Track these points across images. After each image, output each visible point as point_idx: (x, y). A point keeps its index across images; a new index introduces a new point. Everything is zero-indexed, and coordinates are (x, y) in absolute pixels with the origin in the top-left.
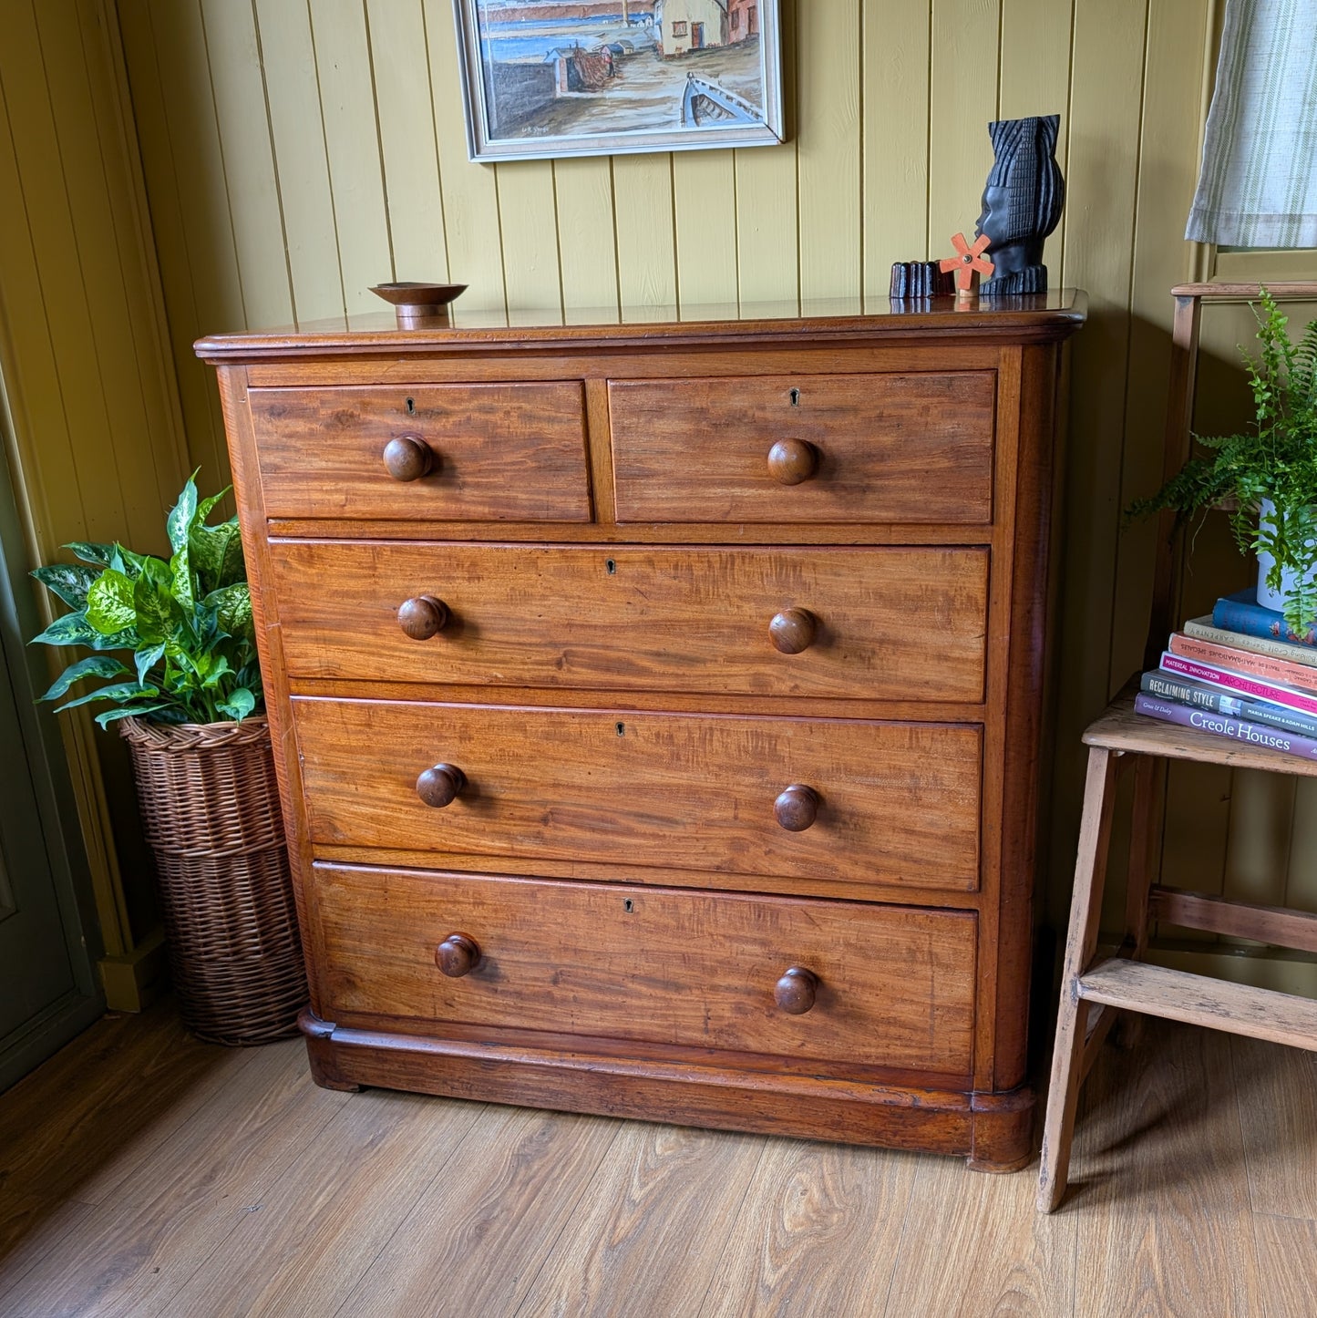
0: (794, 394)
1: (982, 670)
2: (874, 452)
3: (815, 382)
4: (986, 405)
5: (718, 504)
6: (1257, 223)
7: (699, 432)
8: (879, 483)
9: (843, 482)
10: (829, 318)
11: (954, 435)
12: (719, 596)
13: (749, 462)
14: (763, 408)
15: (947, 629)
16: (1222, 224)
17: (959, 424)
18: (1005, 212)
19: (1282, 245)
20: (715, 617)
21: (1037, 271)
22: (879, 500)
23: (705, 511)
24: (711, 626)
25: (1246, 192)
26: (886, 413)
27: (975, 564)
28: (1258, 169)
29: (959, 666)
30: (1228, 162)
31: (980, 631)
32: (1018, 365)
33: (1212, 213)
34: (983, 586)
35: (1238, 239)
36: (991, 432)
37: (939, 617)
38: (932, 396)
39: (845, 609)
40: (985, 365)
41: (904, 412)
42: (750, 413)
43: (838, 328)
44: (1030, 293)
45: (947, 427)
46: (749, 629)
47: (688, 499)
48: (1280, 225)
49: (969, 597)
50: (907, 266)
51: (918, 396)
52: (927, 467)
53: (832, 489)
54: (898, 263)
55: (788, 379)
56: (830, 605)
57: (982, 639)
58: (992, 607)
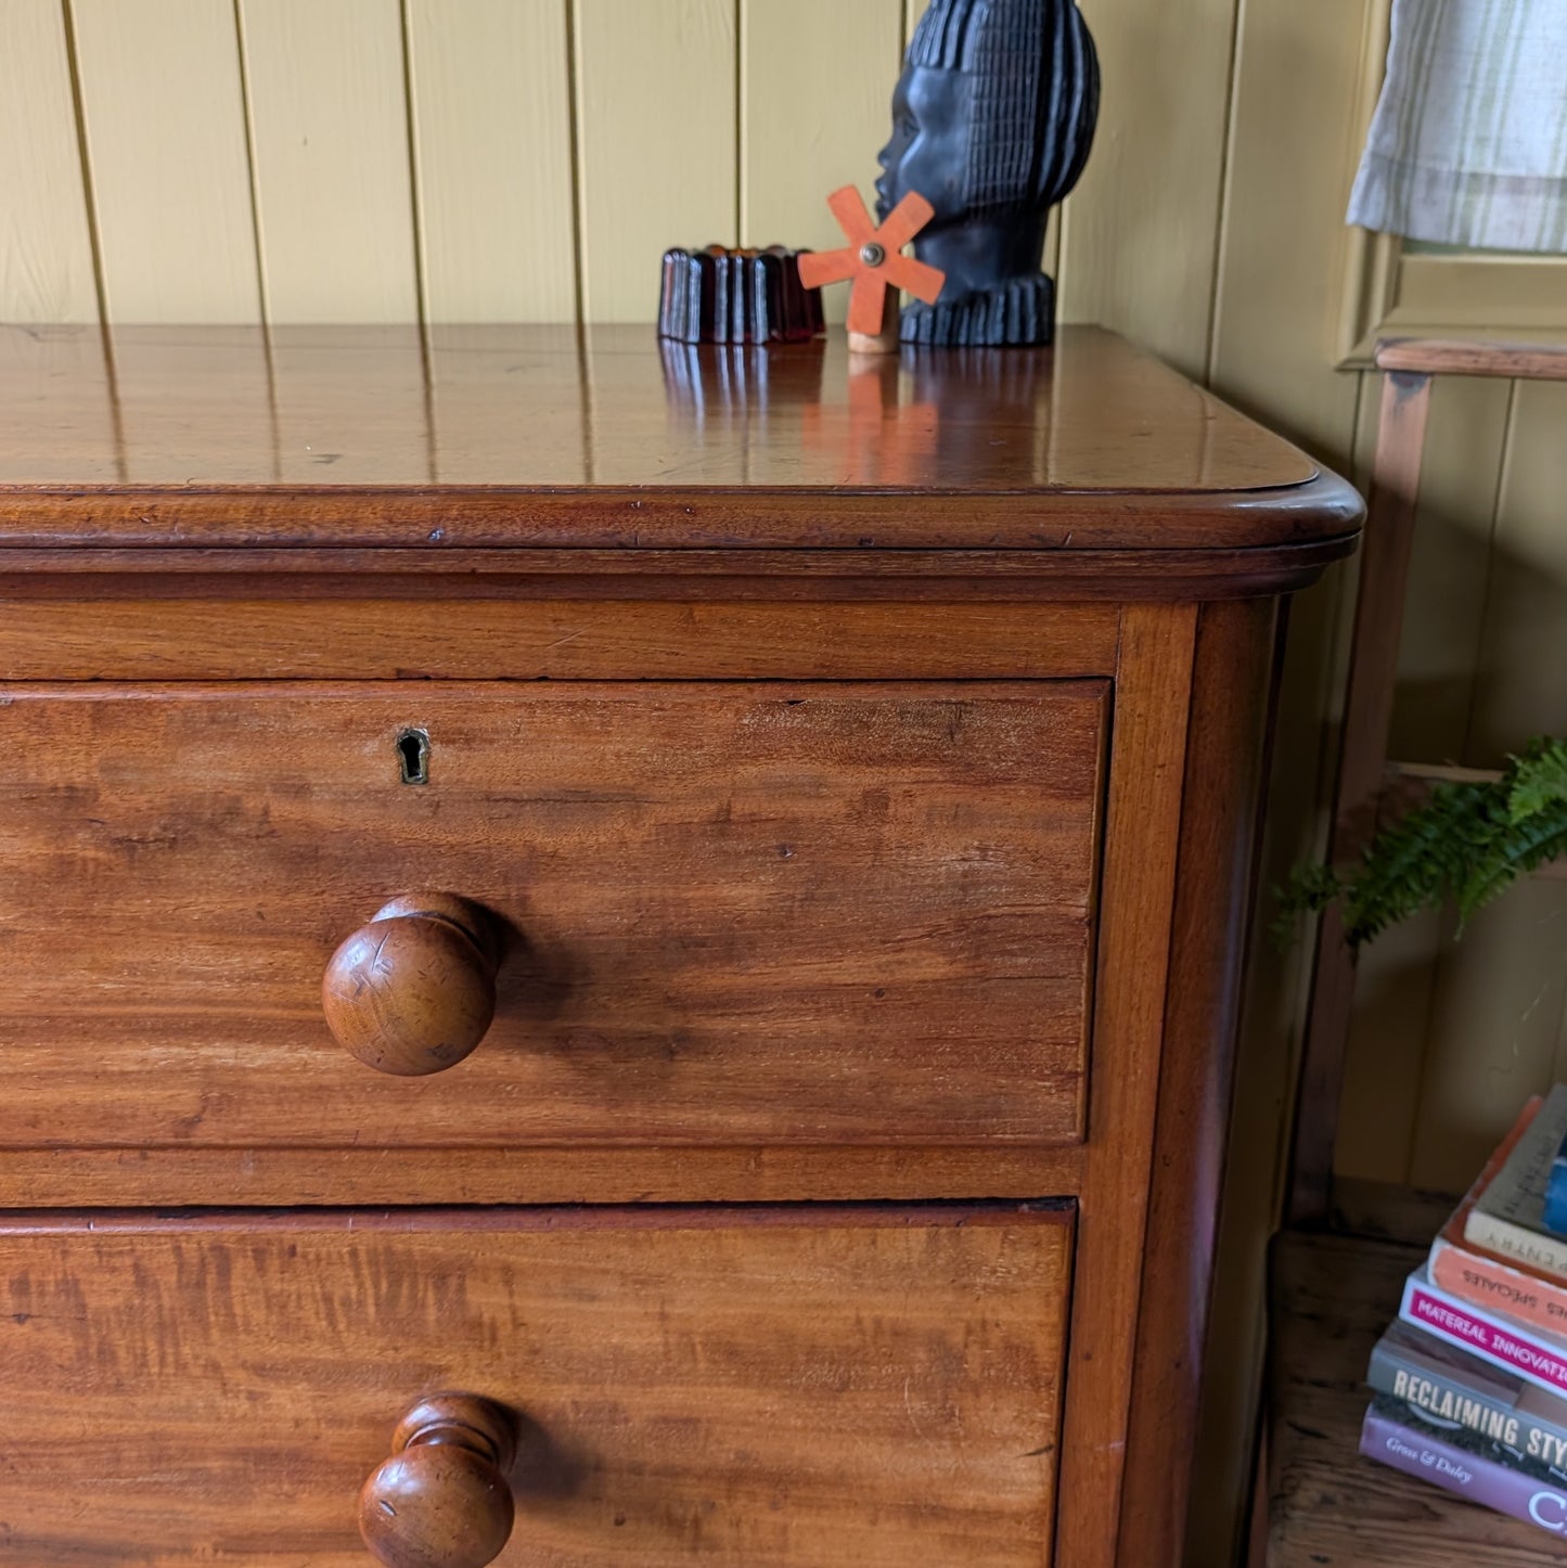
0: (410, 747)
1: (1044, 1539)
2: (700, 931)
3: (484, 708)
4: (1072, 792)
5: (156, 1094)
6: (1491, 193)
7: (64, 869)
8: (721, 1025)
9: (594, 1024)
10: (530, 492)
11: (967, 883)
12: (181, 1366)
13: (259, 960)
14: (301, 791)
15: (940, 1436)
16: (1420, 192)
17: (983, 849)
18: (962, 136)
19: (1544, 246)
20: (179, 1426)
21: (1038, 290)
22: (721, 1077)
23: (109, 1117)
24: (159, 1452)
25: (1466, 121)
26: (740, 808)
27: (1027, 1258)
28: (1493, 72)
29: (974, 1533)
30: (1434, 49)
31: (1040, 1437)
32: (1180, 667)
33: (1402, 165)
34: (1055, 1317)
35: (1450, 228)
36: (1089, 874)
37: (915, 1405)
38: (897, 760)
39: (613, 1392)
40: (1074, 666)
41: (800, 808)
42: (252, 804)
43: (567, 535)
44: (1022, 345)
45: (946, 856)
46: (294, 1456)
47: (44, 1078)
48: (1540, 200)
49: (1012, 1349)
50: (706, 259)
51: (849, 760)
52: (880, 978)
53: (563, 1044)
54: (679, 251)
55: (385, 692)
56: (566, 1381)
57: (1046, 1459)
58: (1078, 1368)
